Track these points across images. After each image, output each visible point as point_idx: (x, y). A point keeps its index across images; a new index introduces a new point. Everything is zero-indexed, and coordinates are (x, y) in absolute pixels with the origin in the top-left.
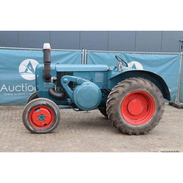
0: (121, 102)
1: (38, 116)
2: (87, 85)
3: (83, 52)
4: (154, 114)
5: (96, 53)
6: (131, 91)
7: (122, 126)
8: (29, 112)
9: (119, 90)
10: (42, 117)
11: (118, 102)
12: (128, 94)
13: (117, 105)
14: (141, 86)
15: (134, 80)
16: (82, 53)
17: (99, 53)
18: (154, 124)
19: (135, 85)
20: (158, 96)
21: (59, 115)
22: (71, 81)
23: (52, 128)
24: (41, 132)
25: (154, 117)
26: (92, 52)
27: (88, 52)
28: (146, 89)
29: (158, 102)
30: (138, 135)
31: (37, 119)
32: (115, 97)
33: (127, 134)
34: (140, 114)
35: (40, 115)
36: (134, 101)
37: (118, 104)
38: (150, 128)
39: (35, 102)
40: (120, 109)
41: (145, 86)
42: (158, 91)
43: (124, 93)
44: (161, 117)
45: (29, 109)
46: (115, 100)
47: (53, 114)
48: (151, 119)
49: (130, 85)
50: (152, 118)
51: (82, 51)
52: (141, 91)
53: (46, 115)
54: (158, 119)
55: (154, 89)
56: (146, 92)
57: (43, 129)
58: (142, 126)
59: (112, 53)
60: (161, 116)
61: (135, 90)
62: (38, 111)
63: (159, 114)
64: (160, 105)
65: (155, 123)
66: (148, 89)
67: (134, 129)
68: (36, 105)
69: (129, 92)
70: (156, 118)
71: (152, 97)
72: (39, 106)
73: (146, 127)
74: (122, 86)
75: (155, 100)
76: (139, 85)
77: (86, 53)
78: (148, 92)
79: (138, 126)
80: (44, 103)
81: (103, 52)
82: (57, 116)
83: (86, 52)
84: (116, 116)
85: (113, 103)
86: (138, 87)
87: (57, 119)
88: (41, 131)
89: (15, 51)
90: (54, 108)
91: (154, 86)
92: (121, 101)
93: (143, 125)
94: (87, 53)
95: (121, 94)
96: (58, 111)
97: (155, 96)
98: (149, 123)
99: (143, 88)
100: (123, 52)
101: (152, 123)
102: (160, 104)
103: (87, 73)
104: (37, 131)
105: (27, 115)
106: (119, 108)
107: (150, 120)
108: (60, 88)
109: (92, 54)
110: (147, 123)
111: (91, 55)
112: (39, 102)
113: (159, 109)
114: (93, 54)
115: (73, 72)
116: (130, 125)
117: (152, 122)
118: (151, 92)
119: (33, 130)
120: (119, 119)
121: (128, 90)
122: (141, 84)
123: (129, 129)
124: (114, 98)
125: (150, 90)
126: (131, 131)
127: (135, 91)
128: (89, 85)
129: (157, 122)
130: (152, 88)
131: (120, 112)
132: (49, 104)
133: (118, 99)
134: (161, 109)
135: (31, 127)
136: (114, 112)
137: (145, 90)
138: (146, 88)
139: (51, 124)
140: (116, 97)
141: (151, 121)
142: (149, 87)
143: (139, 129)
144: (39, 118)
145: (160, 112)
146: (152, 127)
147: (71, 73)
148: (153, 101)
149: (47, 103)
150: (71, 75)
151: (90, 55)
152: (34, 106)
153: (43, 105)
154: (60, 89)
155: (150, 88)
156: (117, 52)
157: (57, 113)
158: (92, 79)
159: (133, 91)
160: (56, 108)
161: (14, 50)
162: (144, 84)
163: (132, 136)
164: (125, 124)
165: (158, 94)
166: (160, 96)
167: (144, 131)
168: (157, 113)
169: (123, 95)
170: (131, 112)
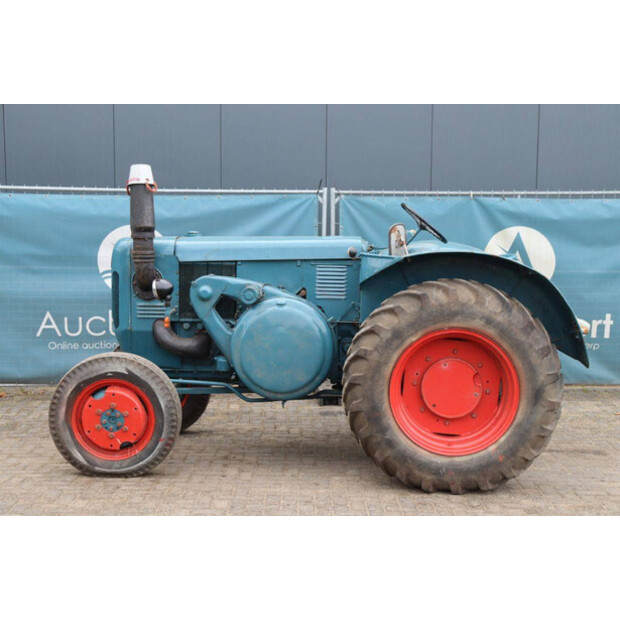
0: (387, 370)
1: (99, 415)
2: (276, 308)
3: (325, 196)
4: (520, 417)
5: (370, 200)
6: (425, 327)
7: (395, 458)
8: (69, 398)
9: (380, 324)
10: (114, 418)
11: (377, 369)
12: (414, 339)
13: (373, 377)
14: (462, 311)
15: (439, 287)
16: (320, 198)
17: (383, 197)
18: (520, 454)
19: (441, 305)
20: (531, 346)
21: (173, 411)
22: (226, 293)
23: (151, 456)
24: (113, 470)
25: (519, 425)
26: (354, 197)
27: (342, 196)
28: (482, 322)
29: (532, 371)
30: (457, 494)
31: (98, 426)
32: (365, 351)
33: (415, 486)
34: (471, 414)
35: (109, 412)
36: (445, 365)
37: (376, 378)
38: (504, 470)
39: (90, 367)
40: (386, 394)
41: (477, 309)
42: (533, 328)
43: (397, 335)
44: (548, 427)
45: (70, 390)
46: (365, 362)
47: (151, 408)
48: (508, 433)
49: (422, 308)
50: (511, 429)
51: (321, 195)
52: (463, 329)
53: (126, 413)
54: (533, 435)
55: (514, 321)
56: (482, 334)
57: (118, 462)
58: (472, 460)
59: (431, 199)
60: (547, 424)
61: (438, 326)
62: (101, 396)
63: (538, 417)
64: (540, 383)
66: (489, 321)
67: (439, 469)
68: (92, 376)
69: (417, 331)
70: (528, 431)
71: (506, 353)
72: (105, 381)
73: (488, 465)
74: (391, 311)
75: (518, 363)
76: (455, 308)
77: (334, 201)
78: (491, 331)
79: (457, 459)
80: (121, 368)
81: (396, 195)
82: (165, 415)
83: (333, 196)
84: (369, 419)
85: (360, 372)
86: (453, 315)
87: (166, 427)
88: (110, 468)
89: (85, 197)
90: (153, 386)
91: (515, 311)
92: (386, 364)
93: (475, 456)
94: (337, 200)
95: (387, 340)
96: (169, 398)
97: (518, 346)
98: (498, 449)
99: (472, 316)
100: (472, 193)
101: (511, 449)
102: (542, 378)
103: (286, 265)
104: (97, 468)
105: (63, 410)
106: (382, 392)
107: (503, 439)
108: (191, 320)
109: (356, 204)
110: (492, 448)
111: (352, 205)
112: (103, 364)
113: (537, 396)
114: (359, 202)
115: (236, 262)
116: (424, 455)
117: (511, 445)
118: (503, 332)
119: (85, 463)
120: (384, 430)
121: (414, 326)
122: (464, 305)
123: (420, 470)
124: (362, 354)
125: (499, 323)
126: (429, 477)
127: (443, 330)
128: (285, 308)
129: (533, 448)
130: (506, 317)
131: (386, 406)
132: (137, 372)
133: (375, 357)
134: (545, 395)
135: (78, 453)
136: (364, 407)
137: (477, 324)
138: (482, 318)
139: (147, 443)
140: (368, 348)
141: (507, 441)
142: (495, 313)
143: (459, 471)
144: (104, 420)
145: (541, 410)
146: (514, 467)
147: (229, 268)
148: (515, 367)
149: (131, 368)
150: (230, 275)
151: (349, 205)
152: (85, 378)
153: (117, 375)
154: (192, 323)
155: (500, 318)
156: (451, 195)
157: (166, 406)
158: (304, 289)
159: (432, 328)
160: (162, 389)
161: (80, 196)
162: (476, 303)
163: (433, 495)
164: (405, 451)
165: (530, 340)
166: (541, 346)
167: (482, 479)
168: (531, 413)
169: (396, 342)
170: (434, 406)
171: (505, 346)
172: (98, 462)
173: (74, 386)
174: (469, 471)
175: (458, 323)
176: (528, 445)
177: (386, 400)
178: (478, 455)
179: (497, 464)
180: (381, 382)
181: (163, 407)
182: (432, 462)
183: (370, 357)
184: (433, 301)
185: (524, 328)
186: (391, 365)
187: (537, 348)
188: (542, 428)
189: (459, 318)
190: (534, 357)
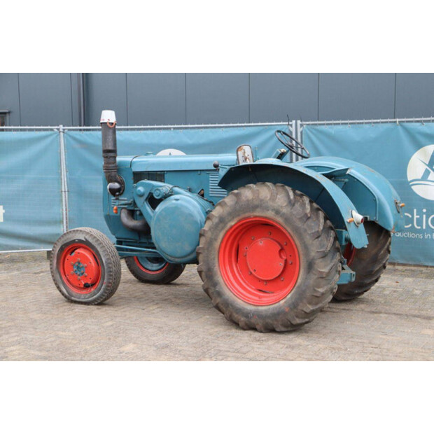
0: (217, 244)
1: (73, 265)
2: (174, 202)
3: (294, 126)
4: (300, 281)
5: (323, 128)
6: (239, 215)
7: (222, 304)
8: (58, 254)
10: (80, 268)
11: (210, 243)
12: (233, 223)
13: (208, 249)
14: (260, 205)
15: (250, 188)
16: (290, 127)
17: (333, 126)
18: (300, 308)
19: (248, 201)
20: (306, 231)
21: (110, 266)
23: (100, 293)
24: (80, 300)
25: (299, 287)
26: (313, 127)
27: (305, 126)
28: (273, 213)
29: (306, 247)
30: (261, 332)
31: (72, 272)
32: (205, 230)
33: (235, 324)
35: (77, 264)
36: (261, 243)
37: (210, 249)
38: (290, 318)
39: (67, 236)
40: (216, 260)
41: (271, 203)
42: (308, 218)
43: (222, 220)
44: (319, 290)
45: (58, 249)
46: (204, 238)
48: (293, 292)
49: (237, 203)
50: (294, 290)
51: (291, 125)
53: (86, 265)
54: (308, 294)
55: (295, 213)
56: (273, 220)
57: (83, 295)
58: (270, 309)
59: (367, 126)
60: (319, 287)
61: (247, 215)
63: (311, 282)
64: (311, 258)
65: (301, 304)
66: (277, 212)
67: (249, 313)
68: (68, 241)
69: (233, 218)
70: (304, 291)
71: (290, 235)
72: (75, 245)
73: (278, 314)
75: (297, 242)
76: (256, 203)
77: (299, 130)
78: (280, 220)
79: (260, 308)
80: (82, 237)
81: (342, 124)
82: (106, 268)
83: (299, 126)
84: (207, 277)
85: (202, 244)
86: (255, 207)
87: (106, 275)
88: (79, 298)
89: (142, 132)
90: (99, 249)
91: (297, 205)
92: (216, 240)
93: (271, 307)
94: (301, 129)
95: (216, 224)
96: (108, 257)
97: (296, 230)
98: (285, 302)
99: (267, 209)
100: (398, 120)
101: (293, 303)
102: (313, 254)
104: (73, 298)
106: (214, 259)
109: (314, 131)
110: (282, 302)
111: (311, 132)
112: (74, 234)
113: (310, 267)
114: (318, 131)
115: (164, 172)
116: (240, 303)
117: (293, 300)
118: (287, 220)
119: (67, 294)
120: (215, 284)
121: (232, 214)
122: (261, 200)
123: (237, 313)
124: (203, 232)
125: (284, 214)
126: (242, 319)
127: (249, 218)
128: (179, 202)
129: (309, 303)
130: (289, 209)
131: (217, 268)
132: (90, 240)
133: (209, 235)
134: (316, 266)
136: (204, 268)
137: (270, 214)
138: (273, 210)
139: (98, 285)
141: (291, 298)
142: (282, 207)
143: (259, 315)
144: (75, 269)
145: (313, 277)
146: (297, 316)
149: (87, 237)
151: (308, 132)
152: (65, 242)
153: (80, 241)
155: (284, 211)
156: (382, 122)
157: (106, 262)
158: (203, 190)
159: (243, 216)
161: (139, 132)
162: (270, 199)
164: (227, 300)
165: (305, 226)
166: (313, 231)
167: (275, 323)
168: (306, 278)
169: (221, 225)
170: (255, 270)
171: (289, 230)
172: (74, 294)
173: (60, 247)
174: (267, 317)
175: (258, 213)
176: (305, 301)
177: (217, 264)
178: (274, 306)
179: (285, 313)
180: (213, 252)
181: (104, 262)
182: (244, 309)
183: (207, 235)
184: (244, 198)
185: (301, 218)
186: (219, 240)
187: (310, 233)
188: (315, 290)
189: (258, 210)
190: (308, 239)
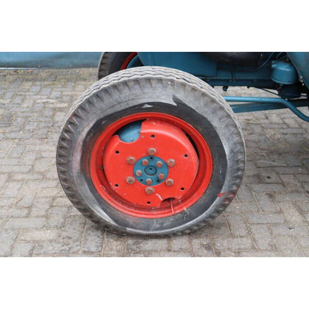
1: (131, 165)
10: (155, 169)
23: (204, 215)
24: (151, 232)
31: (130, 178)
35: (145, 160)
39: (116, 95)
45: (87, 130)
47: (208, 154)
53: (172, 161)
57: (157, 220)
62: (132, 136)
72: (139, 115)
80: (166, 97)
87: (228, 177)
96: (236, 139)
104: (129, 229)
105: (77, 157)
119: (112, 222)
132: (190, 102)
135: (102, 212)
139: (199, 198)
144: (139, 171)
153: (158, 106)
157: (232, 151)
160: (227, 126)
172: (131, 221)
173: (92, 125)
